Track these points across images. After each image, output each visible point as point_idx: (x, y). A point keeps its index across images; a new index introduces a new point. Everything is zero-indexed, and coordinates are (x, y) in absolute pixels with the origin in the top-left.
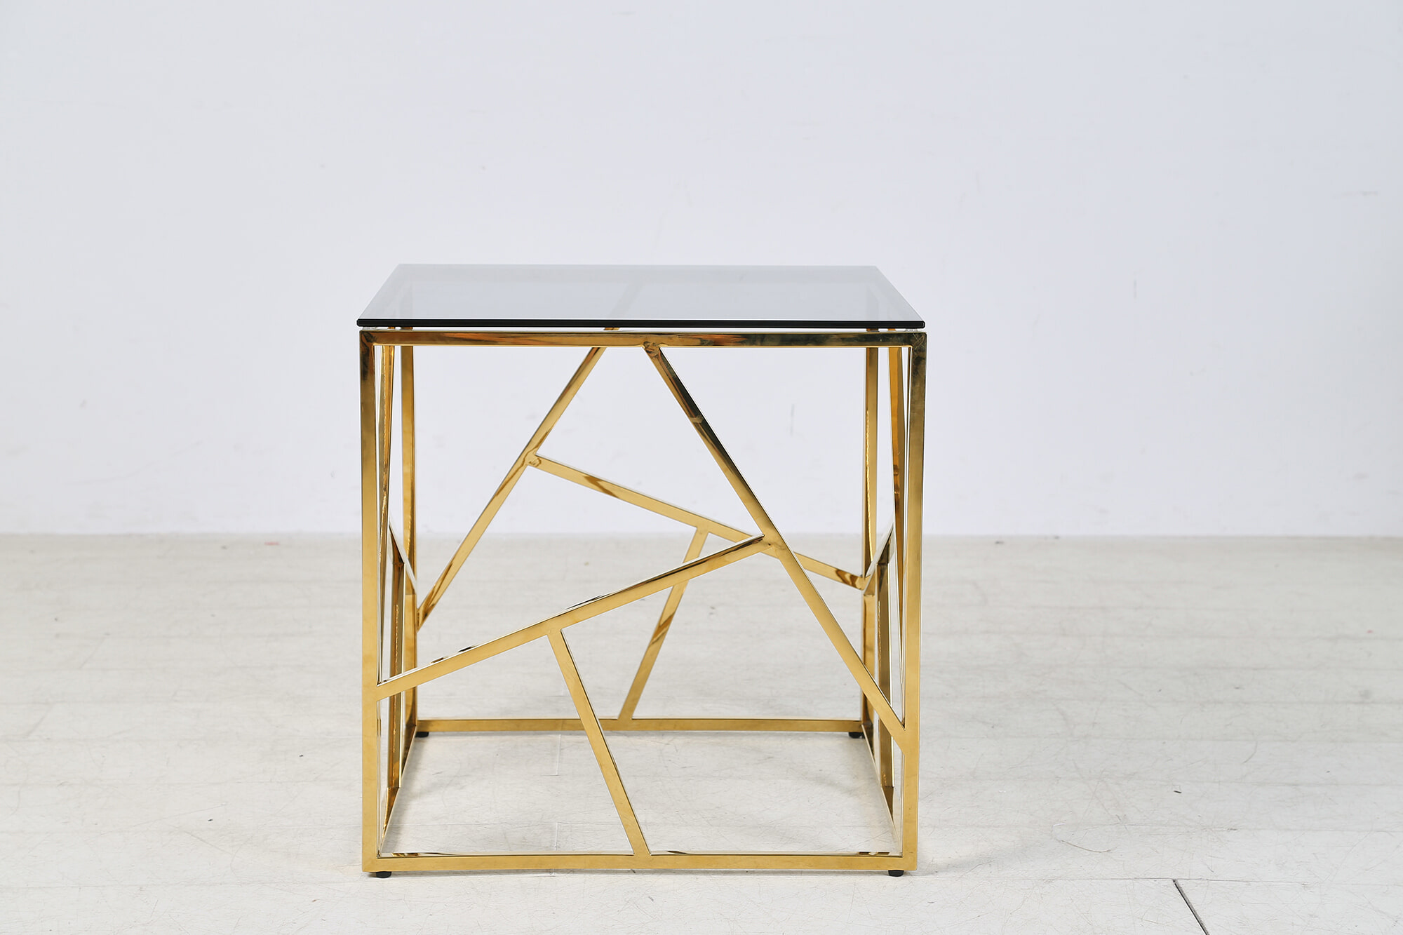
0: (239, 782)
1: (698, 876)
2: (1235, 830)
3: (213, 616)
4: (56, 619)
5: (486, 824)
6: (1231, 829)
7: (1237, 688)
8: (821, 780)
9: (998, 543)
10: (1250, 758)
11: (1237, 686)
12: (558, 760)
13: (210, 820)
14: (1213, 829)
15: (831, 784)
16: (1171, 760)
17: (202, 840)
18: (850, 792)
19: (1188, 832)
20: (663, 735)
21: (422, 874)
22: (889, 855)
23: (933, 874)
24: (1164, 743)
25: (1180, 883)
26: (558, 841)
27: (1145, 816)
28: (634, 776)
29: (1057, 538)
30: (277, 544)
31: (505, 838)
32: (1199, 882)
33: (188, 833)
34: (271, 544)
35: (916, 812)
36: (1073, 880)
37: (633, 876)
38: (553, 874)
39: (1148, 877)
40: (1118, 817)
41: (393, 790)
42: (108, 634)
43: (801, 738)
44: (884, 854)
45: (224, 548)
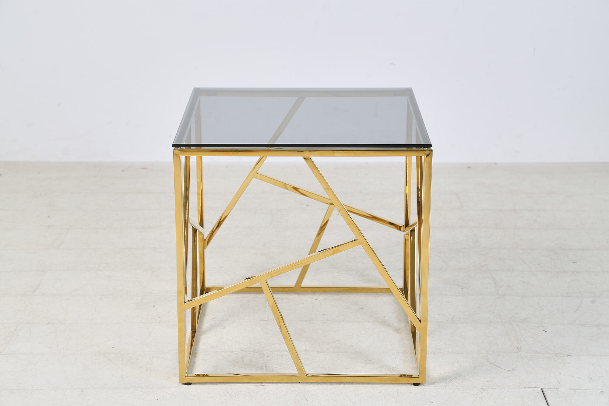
0: (127, 323)
1: (328, 385)
2: (570, 356)
3: (117, 215)
4: (48, 216)
5: (235, 351)
6: (569, 355)
7: (574, 262)
8: (385, 323)
9: (468, 167)
10: (579, 308)
11: (574, 261)
12: (267, 311)
13: (113, 347)
14: (560, 356)
15: (389, 326)
16: (543, 309)
17: (109, 360)
18: (397, 330)
19: (549, 357)
20: (314, 294)
21: (205, 383)
22: (413, 376)
23: (433, 384)
24: (540, 299)
25: (544, 390)
26: (266, 363)
27: (530, 347)
28: (301, 320)
29: (495, 164)
30: (146, 168)
31: (243, 360)
32: (553, 390)
33: (103, 355)
34: (144, 168)
35: (426, 344)
36: (496, 388)
37: (299, 385)
38: (263, 384)
39: (530, 387)
40: (517, 348)
41: (194, 332)
42: (71, 226)
43: (376, 296)
44: (411, 376)
45: (123, 171)
